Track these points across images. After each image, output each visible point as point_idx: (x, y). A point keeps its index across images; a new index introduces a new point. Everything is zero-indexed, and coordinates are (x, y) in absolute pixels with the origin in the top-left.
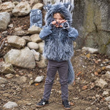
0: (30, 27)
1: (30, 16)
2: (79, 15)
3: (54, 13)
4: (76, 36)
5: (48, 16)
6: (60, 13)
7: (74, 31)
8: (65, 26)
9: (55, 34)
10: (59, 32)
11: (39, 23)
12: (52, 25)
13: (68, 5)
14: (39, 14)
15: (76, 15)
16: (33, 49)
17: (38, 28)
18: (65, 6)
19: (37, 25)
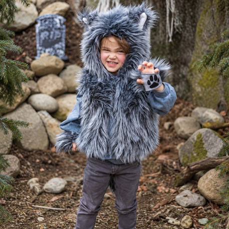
0: (37, 58)
1: (37, 31)
8: (152, 83)
11: (59, 49)
14: (59, 26)
16: (44, 110)
17: (56, 61)
19: (53, 54)
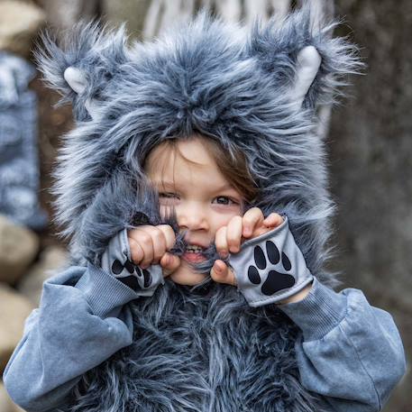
2: (392, 104)
3: (150, 141)
4: (377, 383)
5: (90, 172)
6: (218, 141)
7: (358, 332)
8: (263, 274)
9: (166, 359)
10: (203, 335)
12: (131, 264)
13: (293, 53)
15: (371, 101)
18: (268, 69)
